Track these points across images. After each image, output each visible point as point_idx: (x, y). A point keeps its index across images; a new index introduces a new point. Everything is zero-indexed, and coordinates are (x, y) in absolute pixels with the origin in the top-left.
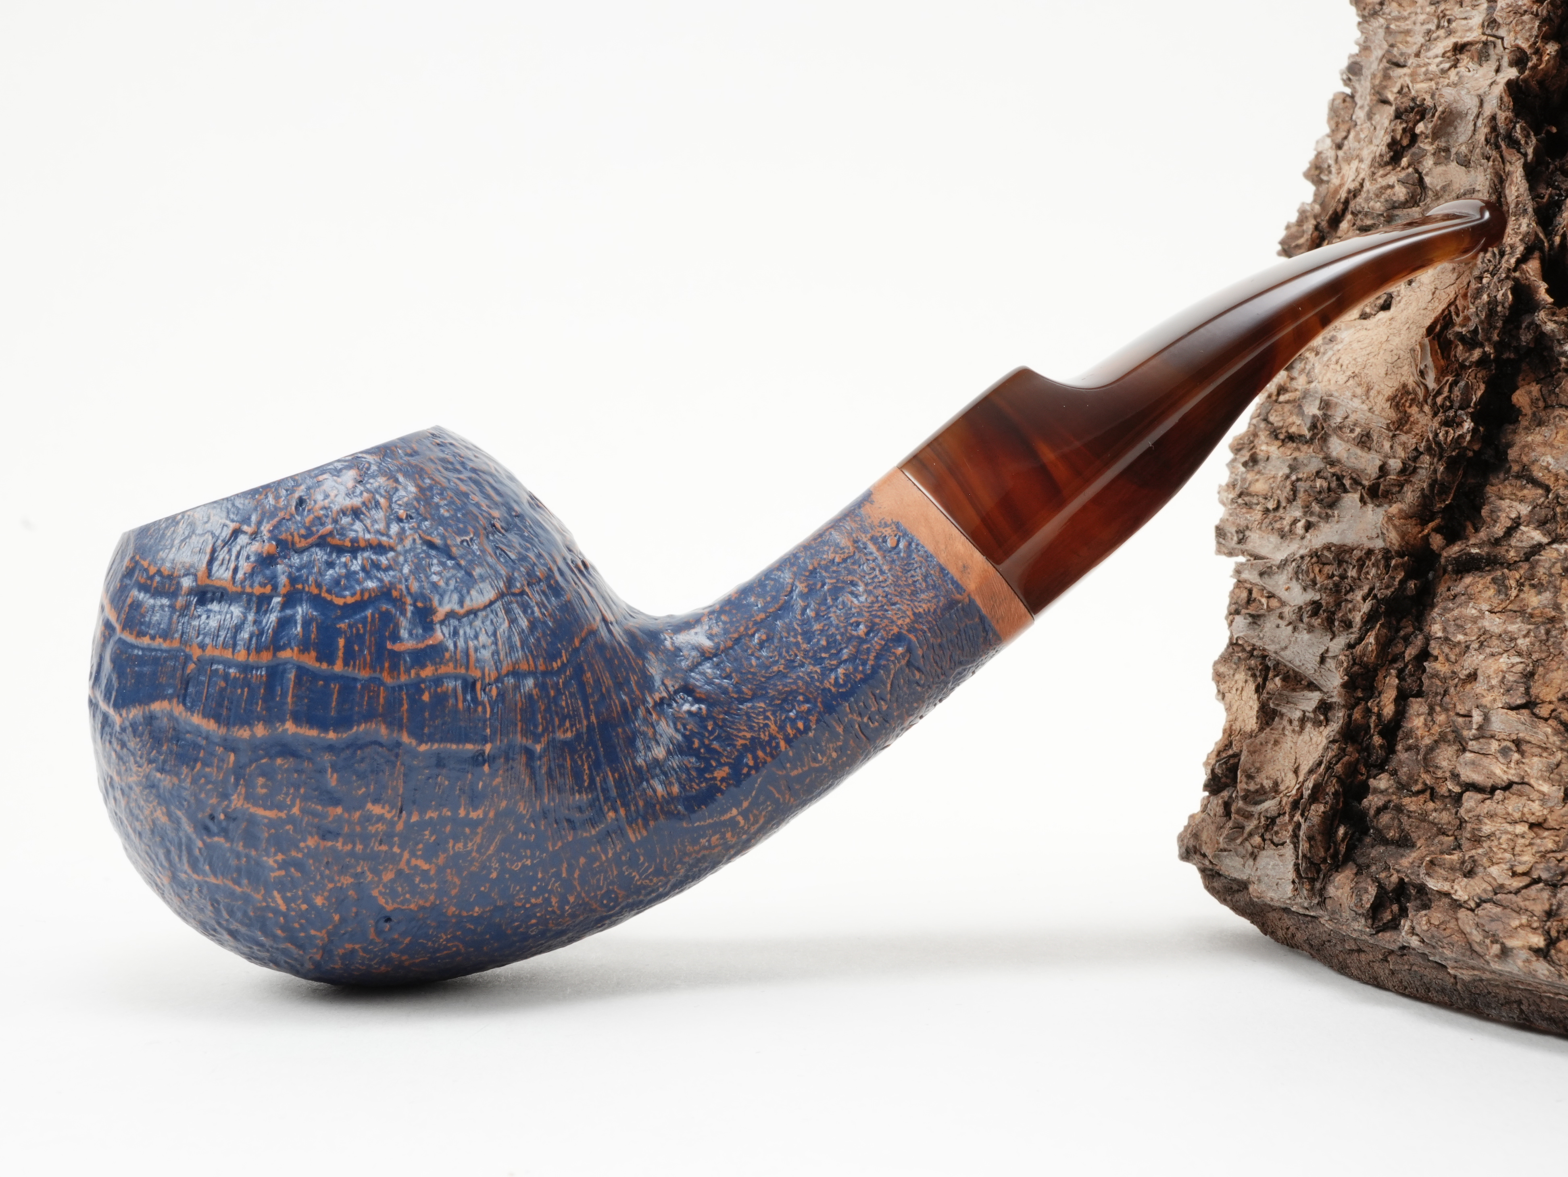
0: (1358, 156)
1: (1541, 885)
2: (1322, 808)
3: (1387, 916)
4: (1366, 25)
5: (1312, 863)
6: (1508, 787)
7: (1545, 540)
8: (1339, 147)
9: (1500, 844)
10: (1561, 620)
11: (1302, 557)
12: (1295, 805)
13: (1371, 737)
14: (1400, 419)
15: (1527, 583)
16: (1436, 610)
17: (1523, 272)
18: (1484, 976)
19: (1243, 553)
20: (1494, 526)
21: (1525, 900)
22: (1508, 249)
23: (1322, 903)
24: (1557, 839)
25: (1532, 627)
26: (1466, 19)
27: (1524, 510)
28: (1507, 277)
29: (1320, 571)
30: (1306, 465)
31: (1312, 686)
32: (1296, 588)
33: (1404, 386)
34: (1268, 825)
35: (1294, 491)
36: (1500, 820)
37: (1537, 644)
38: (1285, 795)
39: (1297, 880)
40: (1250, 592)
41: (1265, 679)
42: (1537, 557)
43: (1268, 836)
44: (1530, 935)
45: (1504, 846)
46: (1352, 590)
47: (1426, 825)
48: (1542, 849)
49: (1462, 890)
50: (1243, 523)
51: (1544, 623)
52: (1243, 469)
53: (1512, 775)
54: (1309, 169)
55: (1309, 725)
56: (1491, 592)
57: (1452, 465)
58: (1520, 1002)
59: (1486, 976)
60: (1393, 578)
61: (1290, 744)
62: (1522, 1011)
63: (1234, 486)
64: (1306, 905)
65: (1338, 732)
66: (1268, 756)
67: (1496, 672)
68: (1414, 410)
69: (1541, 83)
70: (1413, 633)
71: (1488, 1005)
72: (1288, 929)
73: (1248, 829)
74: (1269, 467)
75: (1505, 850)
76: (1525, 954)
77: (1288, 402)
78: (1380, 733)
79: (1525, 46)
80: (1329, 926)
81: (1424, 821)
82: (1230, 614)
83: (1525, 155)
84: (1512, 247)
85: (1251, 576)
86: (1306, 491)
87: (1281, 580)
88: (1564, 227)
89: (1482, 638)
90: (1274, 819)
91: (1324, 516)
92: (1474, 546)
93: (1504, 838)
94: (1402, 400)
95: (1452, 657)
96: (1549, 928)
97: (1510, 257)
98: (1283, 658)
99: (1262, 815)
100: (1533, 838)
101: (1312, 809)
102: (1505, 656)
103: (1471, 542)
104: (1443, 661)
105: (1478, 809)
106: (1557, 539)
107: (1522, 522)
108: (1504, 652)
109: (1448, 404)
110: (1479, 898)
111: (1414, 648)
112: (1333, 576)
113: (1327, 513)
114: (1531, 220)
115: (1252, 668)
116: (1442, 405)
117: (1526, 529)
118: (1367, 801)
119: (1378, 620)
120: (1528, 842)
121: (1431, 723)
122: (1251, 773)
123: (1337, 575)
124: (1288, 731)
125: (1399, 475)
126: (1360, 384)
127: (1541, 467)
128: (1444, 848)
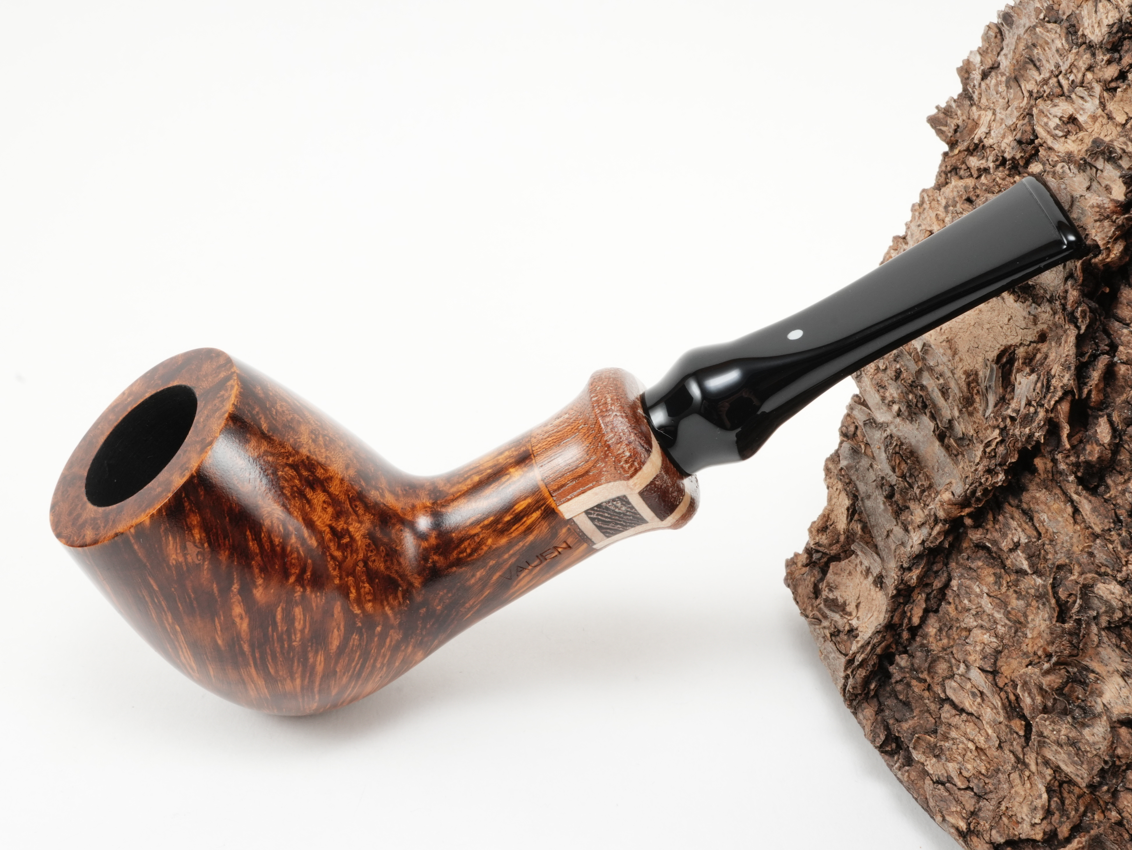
1: (973, 793)
2: (864, 672)
3: (888, 749)
6: (970, 715)
7: (1029, 570)
8: (984, 76)
9: (958, 749)
10: (1025, 627)
11: (891, 437)
12: (849, 662)
13: (903, 630)
14: (968, 398)
15: (1013, 588)
16: (957, 570)
17: (1057, 412)
21: (962, 796)
25: (1008, 621)
27: (1024, 540)
29: (899, 463)
31: (878, 553)
32: (884, 456)
33: (977, 374)
34: (835, 632)
35: (897, 374)
36: (961, 733)
37: (1008, 635)
38: (848, 621)
40: (856, 429)
42: (1022, 576)
43: (834, 639)
44: (960, 820)
45: (960, 751)
47: (921, 703)
48: (979, 768)
49: (932, 766)
51: (1015, 623)
53: (974, 709)
54: (962, 67)
55: (871, 579)
56: (991, 581)
60: (936, 539)
61: (858, 581)
66: (844, 581)
67: (981, 641)
73: (824, 624)
75: (960, 754)
76: (953, 828)
78: (908, 631)
81: (921, 700)
83: (1078, 328)
84: (1055, 388)
85: (858, 418)
87: (877, 436)
88: (1091, 386)
89: (978, 610)
90: (839, 631)
91: (910, 418)
92: (989, 540)
93: (961, 746)
94: (973, 383)
95: (960, 608)
96: (971, 822)
97: (1051, 397)
98: (865, 510)
99: (833, 622)
100: (976, 757)
101: (858, 672)
102: (988, 634)
103: (988, 537)
104: (954, 608)
105: (951, 720)
106: (1037, 572)
107: (1019, 548)
108: (988, 630)
109: (993, 454)
110: (939, 778)
111: (939, 582)
112: (905, 479)
113: (912, 418)
114: (1071, 376)
115: (847, 492)
116: (989, 453)
117: (1021, 554)
118: (892, 669)
119: (922, 559)
120: (973, 757)
121: (939, 638)
122: (831, 587)
123: (908, 482)
124: (859, 569)
125: (958, 445)
126: (950, 348)
127: (1039, 520)
128: (928, 726)
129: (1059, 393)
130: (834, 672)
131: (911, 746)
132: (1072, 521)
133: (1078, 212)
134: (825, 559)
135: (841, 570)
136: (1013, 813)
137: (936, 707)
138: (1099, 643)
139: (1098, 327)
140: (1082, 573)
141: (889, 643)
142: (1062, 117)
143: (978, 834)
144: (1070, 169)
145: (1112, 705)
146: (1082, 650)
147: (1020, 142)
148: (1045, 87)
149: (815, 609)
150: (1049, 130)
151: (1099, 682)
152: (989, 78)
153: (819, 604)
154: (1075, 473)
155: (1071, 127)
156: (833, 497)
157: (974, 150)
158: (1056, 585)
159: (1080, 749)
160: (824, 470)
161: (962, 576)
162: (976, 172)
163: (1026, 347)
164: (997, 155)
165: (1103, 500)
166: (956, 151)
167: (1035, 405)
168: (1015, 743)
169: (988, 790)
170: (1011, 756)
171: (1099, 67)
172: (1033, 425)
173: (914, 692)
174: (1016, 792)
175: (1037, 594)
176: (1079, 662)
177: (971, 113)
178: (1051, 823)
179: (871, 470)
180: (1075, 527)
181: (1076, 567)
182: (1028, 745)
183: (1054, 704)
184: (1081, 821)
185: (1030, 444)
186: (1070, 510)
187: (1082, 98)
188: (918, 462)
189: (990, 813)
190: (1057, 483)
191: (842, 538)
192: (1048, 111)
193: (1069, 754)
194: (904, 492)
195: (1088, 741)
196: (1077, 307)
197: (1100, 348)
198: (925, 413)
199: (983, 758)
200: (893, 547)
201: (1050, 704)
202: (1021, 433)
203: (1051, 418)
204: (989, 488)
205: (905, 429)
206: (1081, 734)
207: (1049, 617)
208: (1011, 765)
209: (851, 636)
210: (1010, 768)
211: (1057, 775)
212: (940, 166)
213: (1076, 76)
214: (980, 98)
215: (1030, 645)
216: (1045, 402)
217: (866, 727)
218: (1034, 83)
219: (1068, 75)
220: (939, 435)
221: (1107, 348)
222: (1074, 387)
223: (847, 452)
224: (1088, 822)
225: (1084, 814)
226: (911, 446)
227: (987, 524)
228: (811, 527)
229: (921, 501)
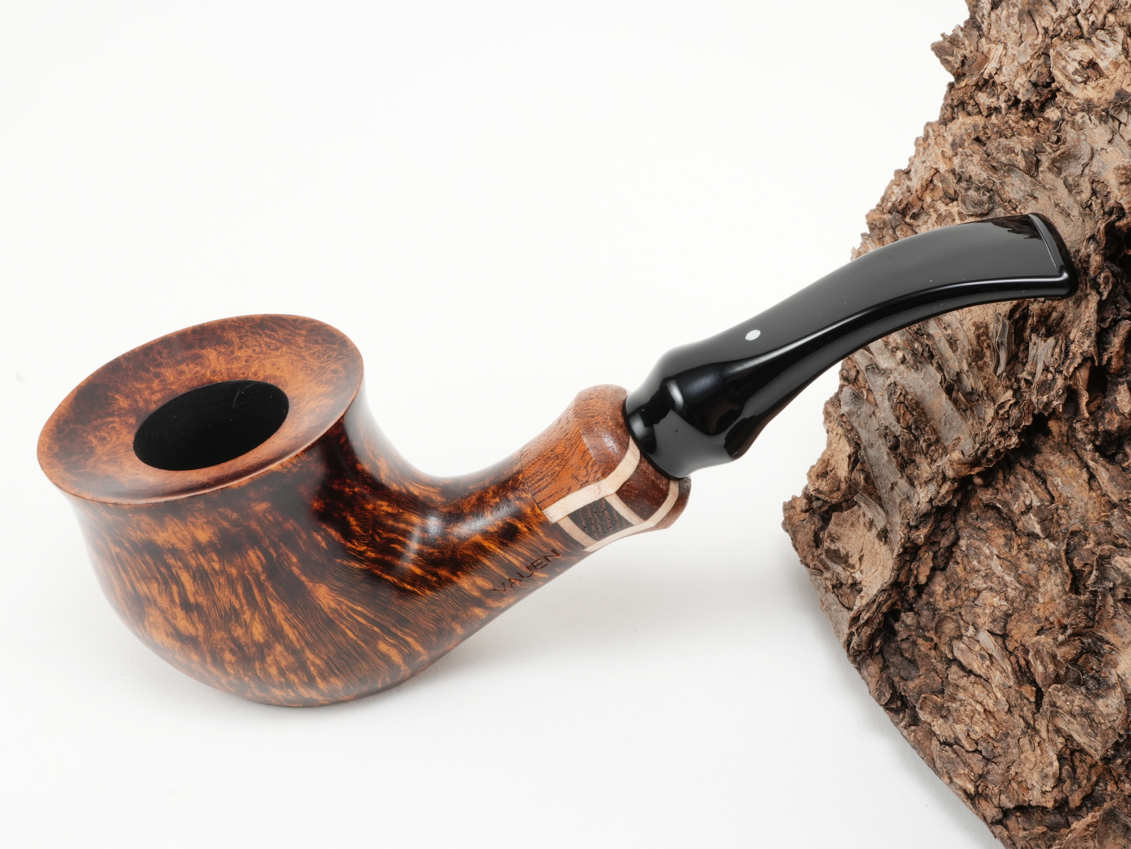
1: (981, 756)
2: (869, 630)
3: (893, 707)
5: (857, 650)
6: (978, 677)
7: (1041, 534)
9: (965, 710)
10: (1036, 592)
12: (854, 621)
13: (909, 588)
14: (978, 353)
15: (1024, 551)
16: (966, 530)
17: (1076, 379)
20: (1016, 498)
21: (970, 759)
24: (997, 729)
25: (1019, 585)
27: (1036, 503)
29: (904, 414)
31: (882, 503)
32: (887, 405)
34: (837, 585)
36: (969, 695)
37: (1019, 599)
38: (851, 573)
42: (1034, 540)
44: (967, 782)
45: (968, 713)
46: (920, 454)
47: (927, 662)
48: (987, 731)
49: (939, 726)
51: (1026, 587)
53: (983, 672)
55: (874, 531)
56: (1001, 542)
61: (861, 532)
66: (846, 532)
67: (990, 604)
70: (949, 527)
73: (825, 576)
75: (967, 716)
76: (961, 790)
78: (914, 589)
81: (927, 659)
85: (861, 362)
87: (879, 383)
88: (1111, 353)
89: (988, 571)
90: (841, 584)
91: (915, 367)
92: (999, 501)
93: (969, 708)
94: (983, 336)
95: (968, 568)
96: (979, 785)
97: (1070, 364)
98: (868, 459)
99: (835, 574)
100: (984, 719)
101: (864, 630)
102: (998, 597)
103: (998, 498)
104: (962, 568)
105: (959, 681)
106: (1049, 536)
107: (1032, 511)
108: (998, 593)
109: (1006, 416)
110: (946, 739)
111: (947, 540)
112: (911, 430)
113: (917, 367)
114: (1091, 343)
115: (848, 438)
116: (1002, 415)
117: (1033, 518)
118: (897, 626)
119: (930, 517)
120: (981, 720)
121: (946, 597)
122: (833, 538)
123: (913, 435)
124: (862, 520)
125: (967, 400)
127: (1053, 484)
128: (934, 686)
129: (1079, 360)
130: (836, 624)
131: (918, 706)
132: (1087, 488)
133: (1099, 166)
134: (826, 508)
135: (844, 520)
136: (1023, 779)
137: (943, 667)
138: (1115, 615)
139: (1120, 291)
140: (1098, 544)
141: (894, 601)
142: (1081, 61)
143: (987, 797)
144: (1090, 119)
145: (1127, 676)
146: (1097, 621)
147: (1035, 85)
148: (1062, 25)
149: (816, 558)
150: (1067, 74)
151: (1113, 653)
152: (999, 8)
153: (820, 555)
154: (1093, 442)
155: (1090, 72)
156: (833, 441)
157: (983, 85)
158: (1070, 551)
159: (1093, 720)
160: (823, 413)
161: (970, 537)
162: (986, 110)
163: (1040, 304)
164: (1009, 95)
165: (1121, 469)
166: (963, 84)
167: (1053, 371)
168: (1025, 709)
169: (997, 754)
170: (1021, 721)
171: (1122, 10)
172: (1052, 393)
173: (920, 650)
174: (1025, 757)
175: (1050, 559)
176: (1095, 633)
177: (980, 45)
178: (1062, 790)
179: (873, 417)
180: (1090, 494)
181: (1092, 536)
182: (1038, 711)
183: (1066, 673)
184: (1093, 790)
185: (1047, 411)
186: (1085, 476)
187: (1103, 42)
188: (924, 413)
189: (998, 777)
190: (1072, 447)
191: (843, 486)
192: (1067, 54)
193: (1082, 726)
194: (909, 445)
195: (1102, 712)
196: (1100, 273)
197: (1122, 314)
198: (932, 363)
199: (992, 721)
200: (898, 501)
201: (1062, 672)
202: (1038, 400)
203: (1070, 385)
204: (1001, 451)
205: (910, 378)
206: (1095, 705)
207: (1061, 582)
208: (1020, 729)
209: (854, 590)
210: (1019, 733)
211: (1069, 744)
212: (946, 98)
213: (1096, 17)
214: (989, 29)
215: (1042, 610)
216: (1064, 368)
217: (870, 684)
218: (1050, 19)
219: (1088, 16)
220: (946, 388)
221: (1128, 313)
222: (1094, 354)
223: (848, 397)
224: (1100, 792)
225: (1097, 783)
226: (916, 396)
227: (996, 483)
228: (810, 471)
229: (928, 456)
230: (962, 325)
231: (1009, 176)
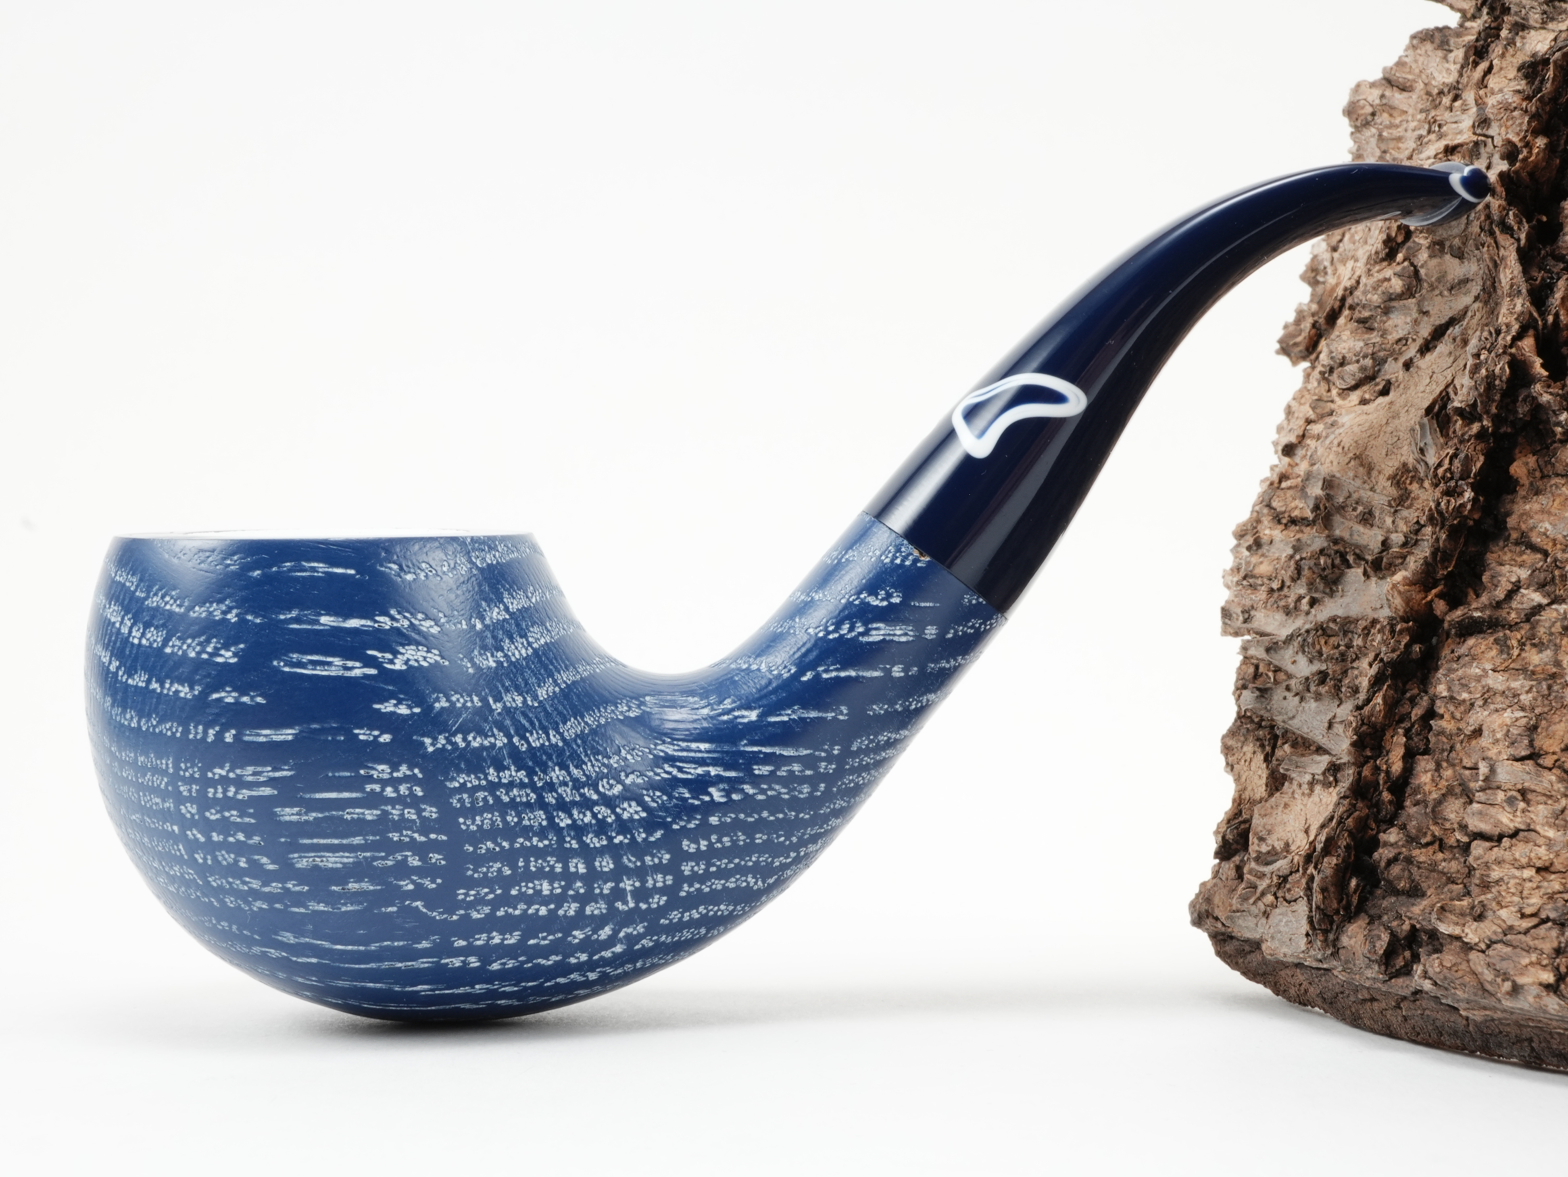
0: (1353, 257)
1: (1550, 924)
2: (1334, 861)
3: (1400, 962)
4: (1358, 135)
5: (1325, 915)
6: (1515, 834)
7: (1545, 601)
8: (1335, 249)
9: (1508, 888)
10: (1562, 676)
11: (1308, 631)
12: (1308, 858)
13: (1380, 793)
14: (1401, 496)
15: (1528, 642)
16: (1441, 671)
17: (1518, 348)
18: (1496, 1016)
19: (1249, 632)
20: (1495, 590)
21: (1534, 939)
22: (1504, 328)
23: (1335, 954)
24: (1564, 881)
25: (1534, 683)
26: (1456, 122)
27: (1524, 574)
28: (1504, 353)
29: (1326, 643)
30: (1309, 546)
31: (1320, 750)
32: (1302, 660)
33: (1405, 465)
34: (1280, 884)
35: (1299, 569)
36: (1507, 866)
37: (1540, 699)
38: (1297, 854)
39: (1311, 933)
40: (1257, 667)
41: (1274, 748)
42: (1537, 617)
43: (1280, 894)
44: (1540, 972)
45: (1513, 890)
46: (1357, 658)
47: (1435, 875)
48: (1550, 891)
49: (1472, 933)
50: (1248, 603)
51: (1545, 679)
52: (1247, 553)
53: (1518, 822)
54: (1306, 272)
55: (1318, 788)
56: (1494, 653)
57: (1453, 533)
58: (1530, 1040)
59: (1498, 1015)
60: (1399, 642)
61: (1300, 806)
62: (1533, 1049)
63: (1238, 569)
64: (1319, 957)
65: (1349, 789)
66: (1279, 818)
67: (1501, 726)
68: (1415, 487)
69: (1531, 174)
70: (1418, 695)
71: (1500, 1045)
72: (1300, 985)
73: (1260, 889)
74: (1273, 550)
75: (1513, 894)
76: (1535, 990)
77: (1290, 488)
78: (1389, 790)
79: (1515, 139)
80: (1342, 977)
81: (1434, 871)
82: (1237, 689)
83: (1518, 240)
84: (1508, 326)
85: (1258, 652)
86: (1310, 568)
87: (1287, 653)
88: (1556, 307)
89: (1486, 695)
90: (1286, 878)
91: (1328, 590)
93: (1512, 882)
94: (1402, 477)
96: (1558, 965)
98: (1291, 727)
99: (1274, 876)
100: (1540, 882)
101: (1325, 860)
102: (1510, 713)
103: (1473, 607)
104: (1449, 719)
105: (1486, 856)
106: (1557, 600)
107: (1523, 585)
110: (1490, 940)
111: (1420, 709)
112: (1339, 646)
113: (1331, 589)
114: (1524, 299)
115: (1260, 739)
118: (1378, 853)
120: (1535, 885)
121: (1437, 778)
122: (1262, 837)
124: (1298, 792)
126: (1362, 465)
127: (1540, 536)
131: (1434, 923)
135: (1272, 808)
137: (1459, 864)
141: (1362, 815)
161: (1449, 674)
173: (1420, 866)
179: (1288, 691)
194: (1340, 659)
198: (1348, 565)
204: (1456, 524)
205: (1326, 610)
220: (1372, 570)
230: (1375, 491)
231: (1389, 318)
